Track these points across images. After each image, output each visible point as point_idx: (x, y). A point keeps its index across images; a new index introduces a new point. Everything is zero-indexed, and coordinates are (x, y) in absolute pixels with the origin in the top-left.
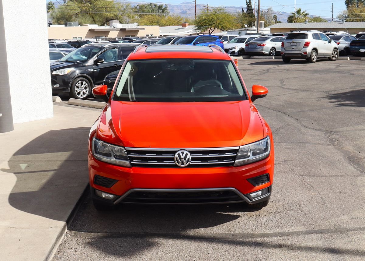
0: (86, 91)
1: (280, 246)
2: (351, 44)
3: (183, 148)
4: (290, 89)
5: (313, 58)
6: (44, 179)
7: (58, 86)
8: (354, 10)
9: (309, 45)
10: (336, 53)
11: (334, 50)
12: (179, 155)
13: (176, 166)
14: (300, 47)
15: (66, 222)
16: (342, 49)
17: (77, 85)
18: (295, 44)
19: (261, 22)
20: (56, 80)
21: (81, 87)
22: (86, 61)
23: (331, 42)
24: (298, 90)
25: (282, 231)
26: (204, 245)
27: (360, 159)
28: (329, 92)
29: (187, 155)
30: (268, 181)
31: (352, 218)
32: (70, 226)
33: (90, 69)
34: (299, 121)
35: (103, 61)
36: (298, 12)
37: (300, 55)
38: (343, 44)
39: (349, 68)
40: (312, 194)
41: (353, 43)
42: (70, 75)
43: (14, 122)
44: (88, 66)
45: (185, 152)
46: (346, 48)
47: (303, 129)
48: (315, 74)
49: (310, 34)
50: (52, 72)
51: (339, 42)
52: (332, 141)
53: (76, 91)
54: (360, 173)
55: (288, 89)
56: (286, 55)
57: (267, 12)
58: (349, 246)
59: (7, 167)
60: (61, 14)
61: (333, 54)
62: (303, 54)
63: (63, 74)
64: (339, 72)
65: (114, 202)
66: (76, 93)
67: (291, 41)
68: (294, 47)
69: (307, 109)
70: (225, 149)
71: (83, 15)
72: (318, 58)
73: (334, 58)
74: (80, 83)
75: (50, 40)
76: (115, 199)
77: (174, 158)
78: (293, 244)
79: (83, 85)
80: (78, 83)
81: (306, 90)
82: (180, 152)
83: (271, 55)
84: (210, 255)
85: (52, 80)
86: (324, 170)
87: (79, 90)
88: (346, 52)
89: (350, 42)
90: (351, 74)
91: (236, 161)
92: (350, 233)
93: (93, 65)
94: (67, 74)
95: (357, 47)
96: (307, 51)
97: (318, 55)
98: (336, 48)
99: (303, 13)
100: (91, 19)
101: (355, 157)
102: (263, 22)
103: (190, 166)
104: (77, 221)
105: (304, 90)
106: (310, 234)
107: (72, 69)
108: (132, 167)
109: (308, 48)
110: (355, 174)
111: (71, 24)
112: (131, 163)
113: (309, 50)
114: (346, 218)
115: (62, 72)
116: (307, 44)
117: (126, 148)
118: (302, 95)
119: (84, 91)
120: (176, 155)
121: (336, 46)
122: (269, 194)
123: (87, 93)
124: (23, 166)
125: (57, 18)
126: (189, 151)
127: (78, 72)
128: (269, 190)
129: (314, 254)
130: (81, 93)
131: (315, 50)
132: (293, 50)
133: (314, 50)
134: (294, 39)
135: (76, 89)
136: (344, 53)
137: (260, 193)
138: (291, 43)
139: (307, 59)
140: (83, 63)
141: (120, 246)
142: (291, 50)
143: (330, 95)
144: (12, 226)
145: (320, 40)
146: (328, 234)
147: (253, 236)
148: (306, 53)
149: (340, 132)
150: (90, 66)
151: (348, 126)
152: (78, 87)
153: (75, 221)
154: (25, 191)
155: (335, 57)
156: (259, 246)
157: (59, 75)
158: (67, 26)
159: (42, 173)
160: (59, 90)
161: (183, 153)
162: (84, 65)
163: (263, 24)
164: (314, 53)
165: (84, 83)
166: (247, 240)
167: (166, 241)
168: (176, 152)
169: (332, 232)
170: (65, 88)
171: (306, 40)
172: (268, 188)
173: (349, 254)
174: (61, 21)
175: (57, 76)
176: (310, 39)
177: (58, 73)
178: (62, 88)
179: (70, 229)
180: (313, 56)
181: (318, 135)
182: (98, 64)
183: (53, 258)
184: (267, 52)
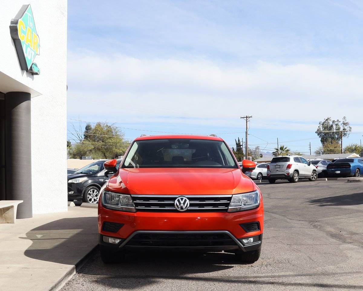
0: (97, 198)
1: (272, 283)
2: (327, 167)
3: (182, 195)
4: (276, 198)
5: (295, 178)
6: (57, 243)
7: (73, 193)
8: (329, 147)
9: (291, 167)
10: (315, 174)
11: (313, 172)
12: (178, 201)
13: (176, 211)
14: (283, 169)
15: (75, 265)
16: (320, 172)
17: (89, 192)
18: (278, 167)
19: (249, 157)
20: (71, 187)
21: (92, 195)
22: (98, 172)
23: (310, 165)
24: (283, 199)
25: (273, 274)
26: (201, 283)
27: (342, 235)
28: (310, 198)
29: (185, 201)
30: (259, 229)
31: (338, 267)
32: (79, 270)
33: (101, 180)
34: (285, 216)
35: (113, 172)
36: (282, 148)
37: (284, 176)
38: (321, 168)
39: (327, 184)
40: (300, 254)
41: (329, 166)
42: (84, 183)
43: (33, 213)
44: (100, 176)
45: (184, 198)
46: (323, 171)
47: (288, 220)
48: (298, 189)
49: (292, 158)
50: (68, 180)
51: (317, 166)
52: (315, 226)
53: (88, 198)
54: (342, 243)
55: (275, 198)
56: (271, 176)
57: (255, 150)
58: (337, 283)
59: (25, 236)
60: (77, 151)
61: (312, 175)
62: (286, 175)
63: (77, 182)
64: (318, 187)
65: (119, 245)
66: (88, 199)
67: (275, 164)
68: (278, 169)
69: (291, 209)
70: (219, 197)
71: (96, 152)
72: (299, 179)
73: (313, 179)
74: (92, 191)
75: (67, 169)
76: (120, 243)
77: (174, 203)
78: (284, 282)
79: (94, 193)
80: (90, 191)
81: (290, 199)
82: (179, 198)
83: (258, 179)
84: (207, 288)
85: (68, 187)
86: (310, 242)
87: (90, 197)
88: (323, 174)
89: (326, 166)
90: (329, 187)
91: (230, 208)
92: (336, 276)
93: (104, 176)
94: (81, 183)
95: (333, 169)
96: (290, 172)
97: (299, 176)
98: (314, 170)
99: (285, 149)
100: (103, 155)
101: (337, 234)
102: (251, 157)
103: (188, 211)
104: (85, 268)
105: (288, 199)
106: (299, 276)
107: (85, 179)
108: (137, 212)
109: (290, 169)
110: (338, 244)
111: (85, 158)
112: (136, 208)
113: (291, 171)
114: (332, 267)
115: (76, 181)
116: (289, 166)
117: (132, 195)
118: (287, 201)
119: (95, 198)
120: (176, 201)
121: (315, 168)
122: (260, 242)
123: (98, 200)
124: (39, 236)
125: (73, 154)
126: (188, 198)
127: (90, 181)
128: (259, 238)
129: (304, 287)
130: (93, 200)
131: (297, 171)
132: (278, 171)
133: (295, 172)
134: (278, 162)
135: (88, 196)
136: (322, 175)
137: (252, 239)
138: (275, 166)
139: (290, 179)
140: (95, 174)
141: (124, 283)
142: (275, 171)
143: (312, 200)
144: (26, 267)
145: (301, 162)
146: (316, 276)
147: (247, 277)
148: (289, 174)
149: (321, 221)
150: (101, 177)
151: (329, 217)
152: (90, 194)
153: (84, 268)
154: (39, 249)
155: (315, 178)
156: (252, 283)
157: (74, 183)
158: (82, 159)
159: (56, 240)
160: (73, 196)
161: (182, 199)
162: (95, 175)
163: (250, 159)
164: (296, 174)
165: (95, 191)
166: (241, 280)
167: (166, 280)
168: (176, 198)
169: (320, 275)
170: (78, 194)
171: (288, 163)
172: (259, 236)
173: (337, 287)
174: (77, 156)
175: (72, 184)
176: (292, 161)
177: (73, 182)
178: (76, 194)
179: (79, 272)
180: (295, 176)
181: (301, 224)
182: (108, 175)
183: (61, 288)
184: (255, 177)
